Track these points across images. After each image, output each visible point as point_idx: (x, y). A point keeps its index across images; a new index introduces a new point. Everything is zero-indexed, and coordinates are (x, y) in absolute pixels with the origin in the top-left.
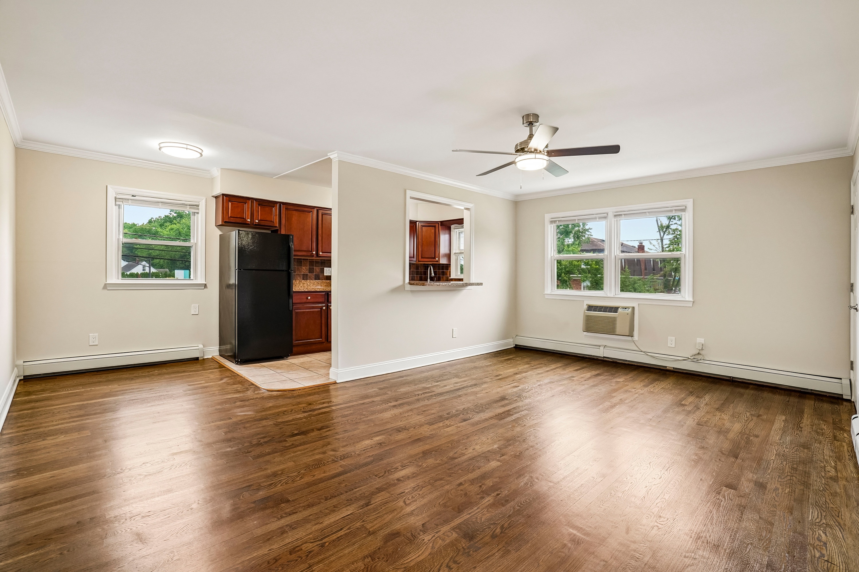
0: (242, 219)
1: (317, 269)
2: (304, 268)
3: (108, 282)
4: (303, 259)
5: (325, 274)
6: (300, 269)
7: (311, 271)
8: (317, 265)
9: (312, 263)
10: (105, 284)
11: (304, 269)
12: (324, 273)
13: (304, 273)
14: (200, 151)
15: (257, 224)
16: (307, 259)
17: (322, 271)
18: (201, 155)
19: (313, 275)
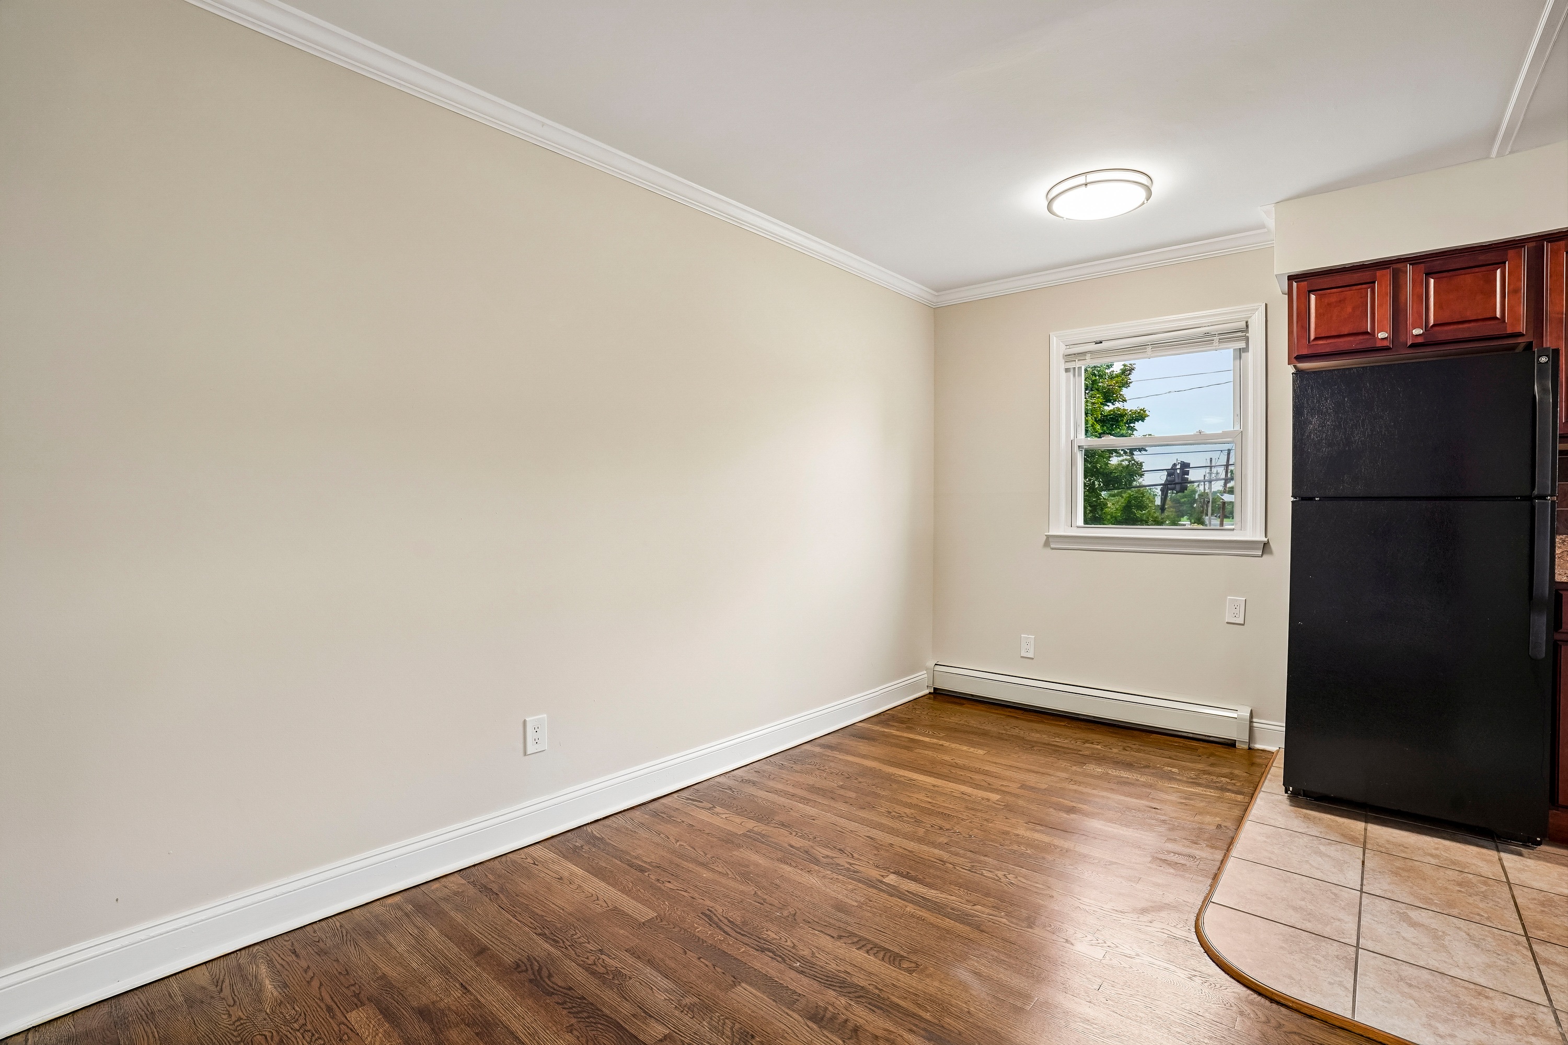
0: (1361, 337)
3: (1051, 533)
10: (1048, 537)
15: (1420, 340)
18: (1149, 190)
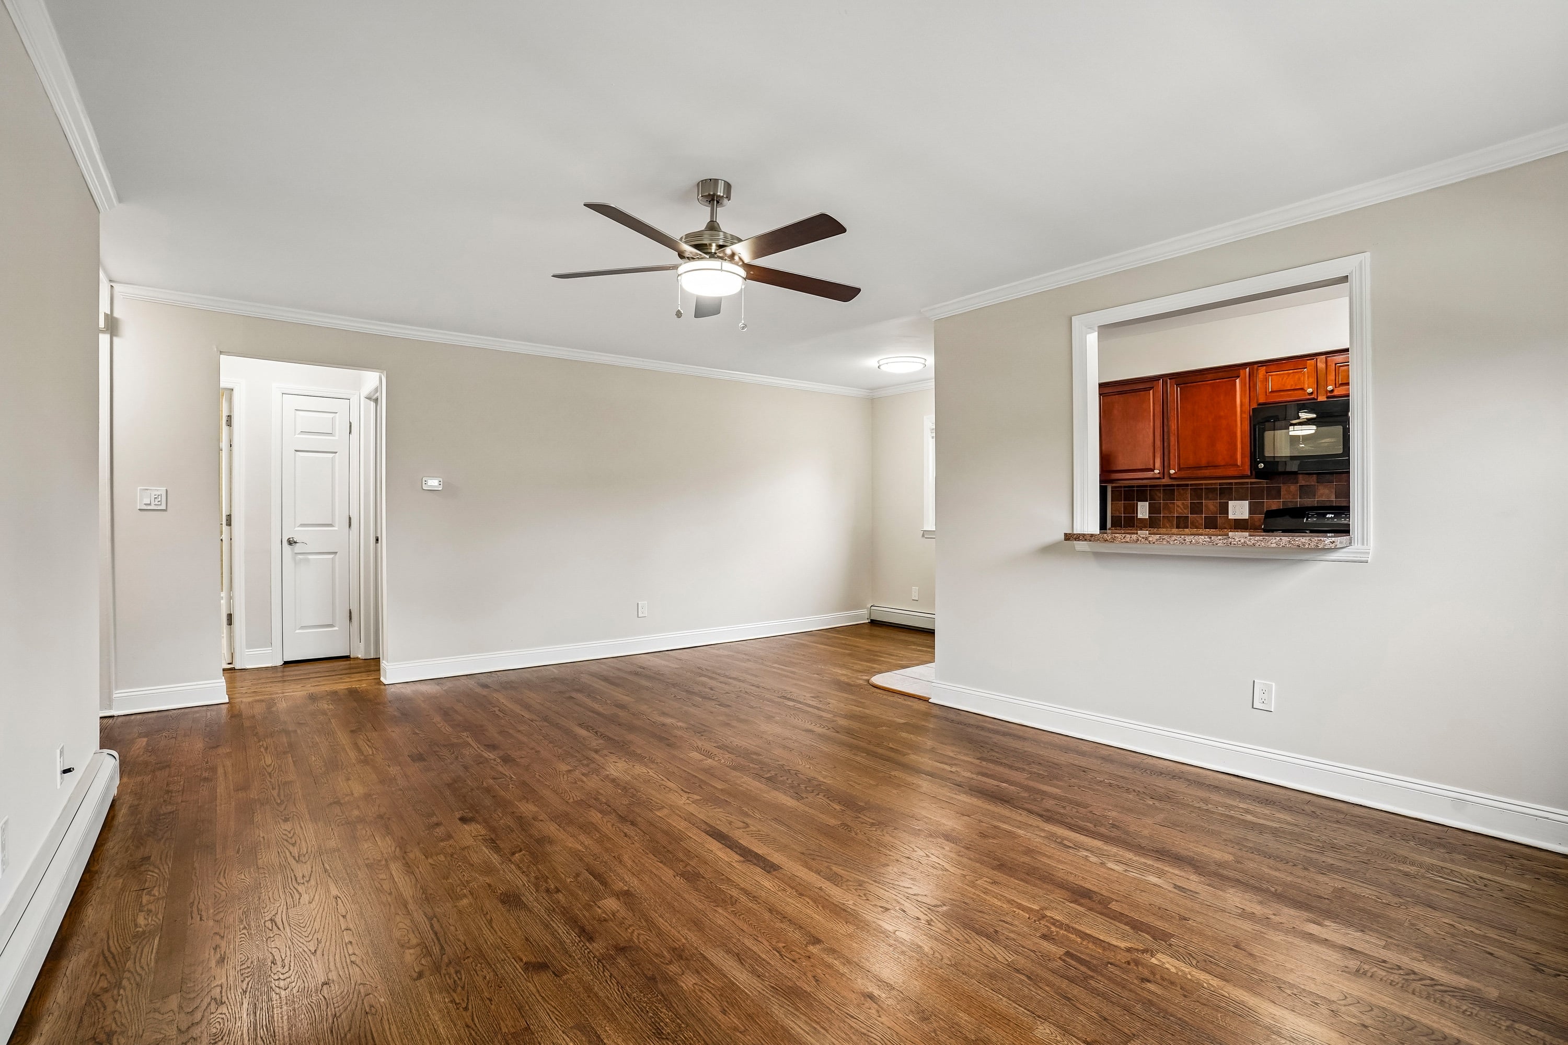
1: (1210, 505)
2: (1179, 503)
4: (1178, 485)
5: (1231, 516)
6: (1170, 505)
7: (1196, 509)
8: (1210, 496)
9: (1197, 492)
11: (1178, 506)
12: (1227, 513)
13: (1181, 513)
14: (923, 361)
16: (1187, 485)
17: (1224, 509)
19: (1201, 518)
